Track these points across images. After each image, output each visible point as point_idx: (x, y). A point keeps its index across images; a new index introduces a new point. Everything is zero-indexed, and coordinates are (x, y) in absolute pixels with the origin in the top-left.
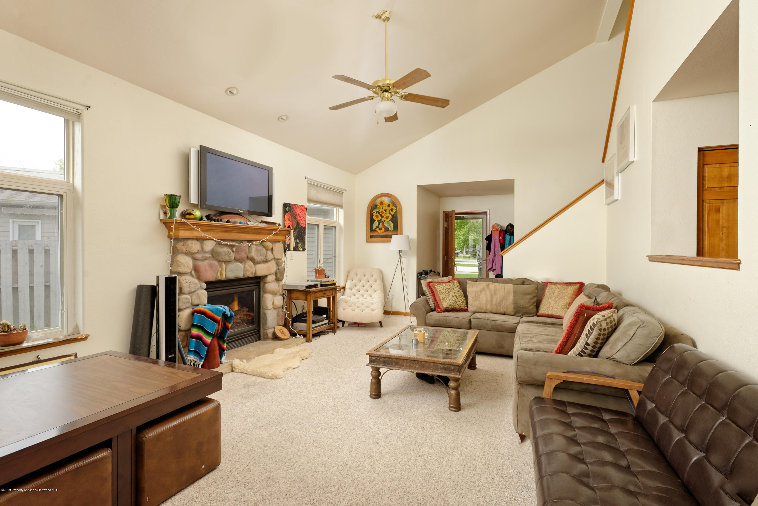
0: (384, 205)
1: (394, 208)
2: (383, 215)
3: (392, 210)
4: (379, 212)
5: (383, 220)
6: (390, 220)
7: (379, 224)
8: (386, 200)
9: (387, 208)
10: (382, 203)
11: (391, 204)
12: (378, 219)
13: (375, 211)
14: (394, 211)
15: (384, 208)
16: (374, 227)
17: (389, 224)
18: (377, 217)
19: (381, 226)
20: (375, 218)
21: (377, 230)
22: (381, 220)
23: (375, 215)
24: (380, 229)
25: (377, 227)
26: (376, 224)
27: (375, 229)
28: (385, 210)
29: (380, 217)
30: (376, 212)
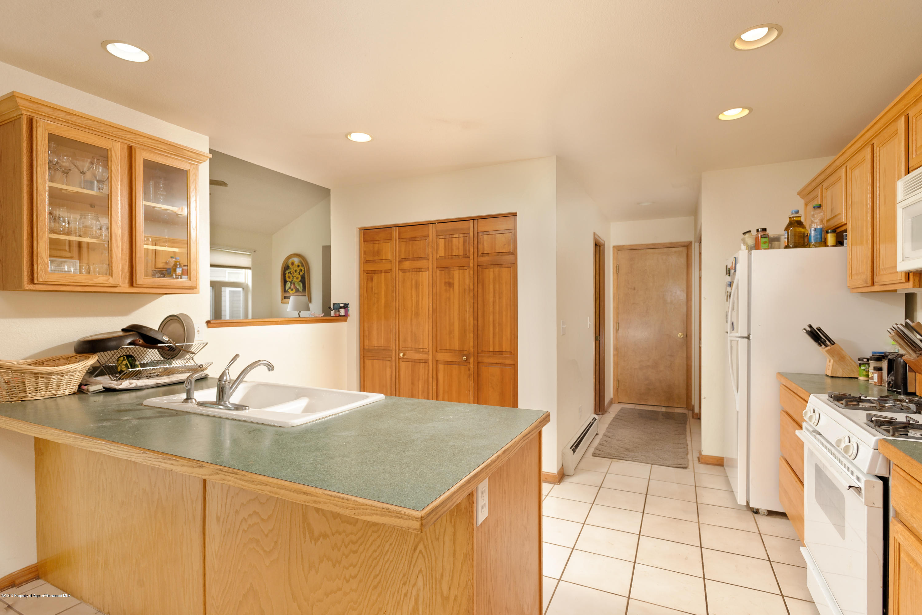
0: (294, 266)
1: (302, 268)
2: (294, 275)
3: (301, 270)
4: (290, 273)
5: (294, 281)
6: (299, 281)
7: (291, 285)
8: (296, 260)
9: (297, 268)
10: (293, 264)
11: (300, 265)
12: (290, 280)
13: (287, 272)
14: (303, 272)
15: (295, 269)
16: (287, 288)
17: (299, 285)
18: (289, 277)
19: (292, 287)
20: (287, 279)
21: (289, 290)
22: (292, 281)
23: (287, 275)
24: (292, 290)
25: (290, 288)
26: (288, 285)
27: (288, 290)
28: (296, 271)
29: (291, 277)
30: (289, 273)
